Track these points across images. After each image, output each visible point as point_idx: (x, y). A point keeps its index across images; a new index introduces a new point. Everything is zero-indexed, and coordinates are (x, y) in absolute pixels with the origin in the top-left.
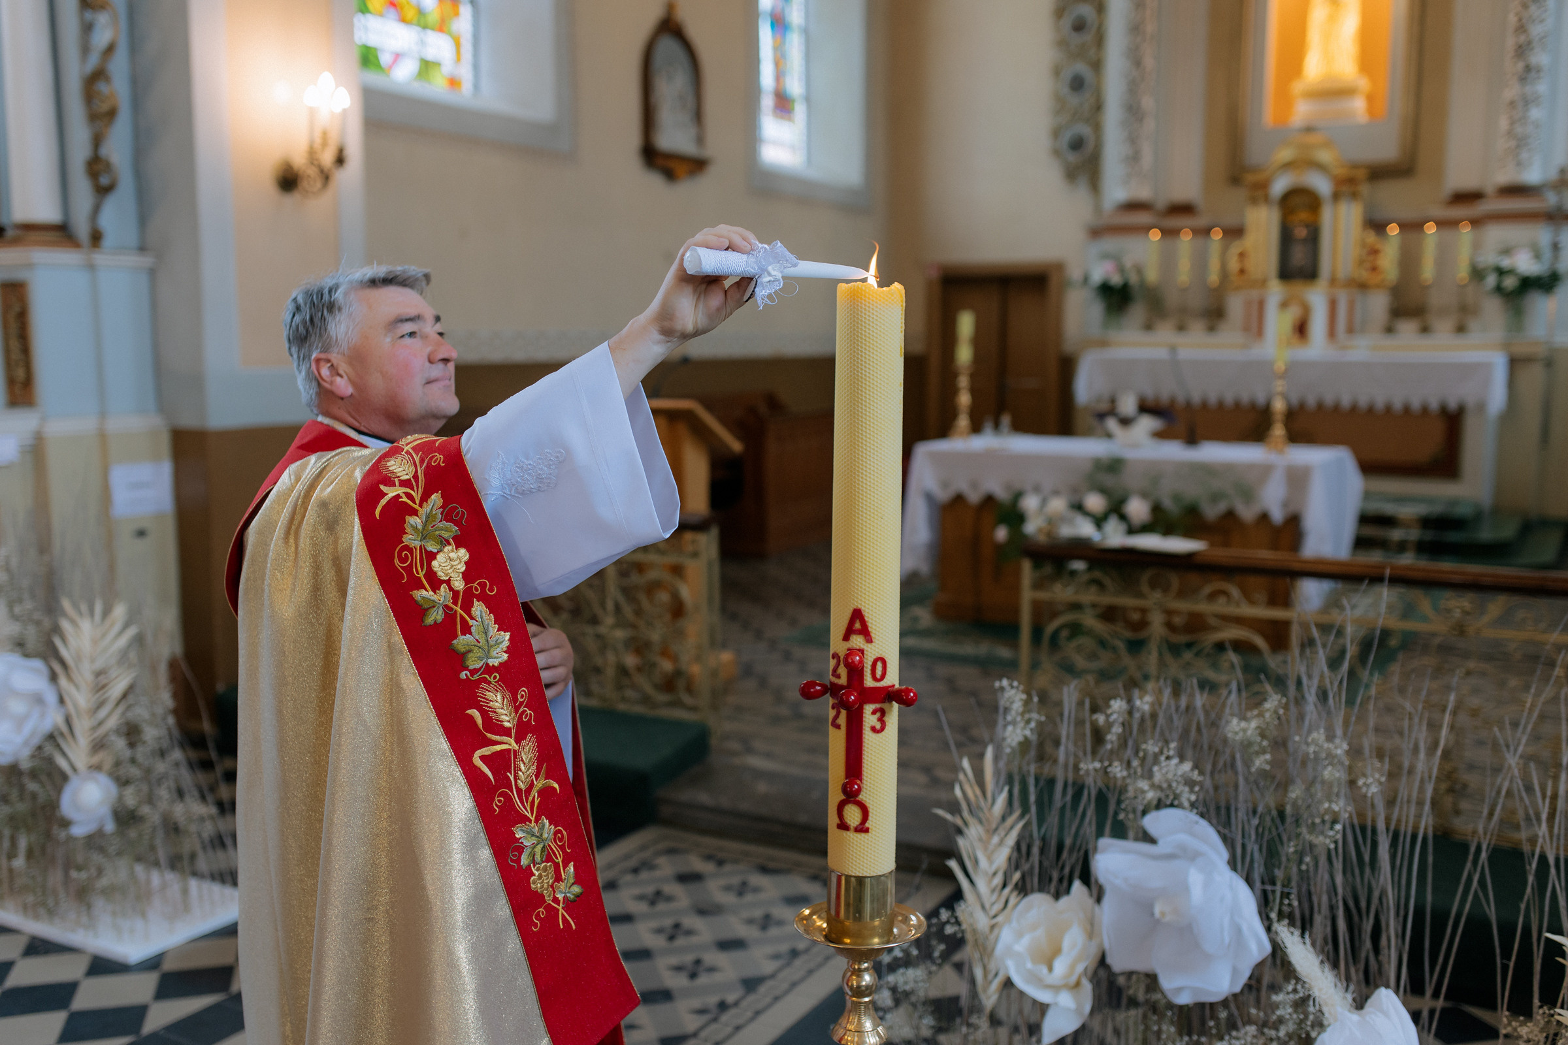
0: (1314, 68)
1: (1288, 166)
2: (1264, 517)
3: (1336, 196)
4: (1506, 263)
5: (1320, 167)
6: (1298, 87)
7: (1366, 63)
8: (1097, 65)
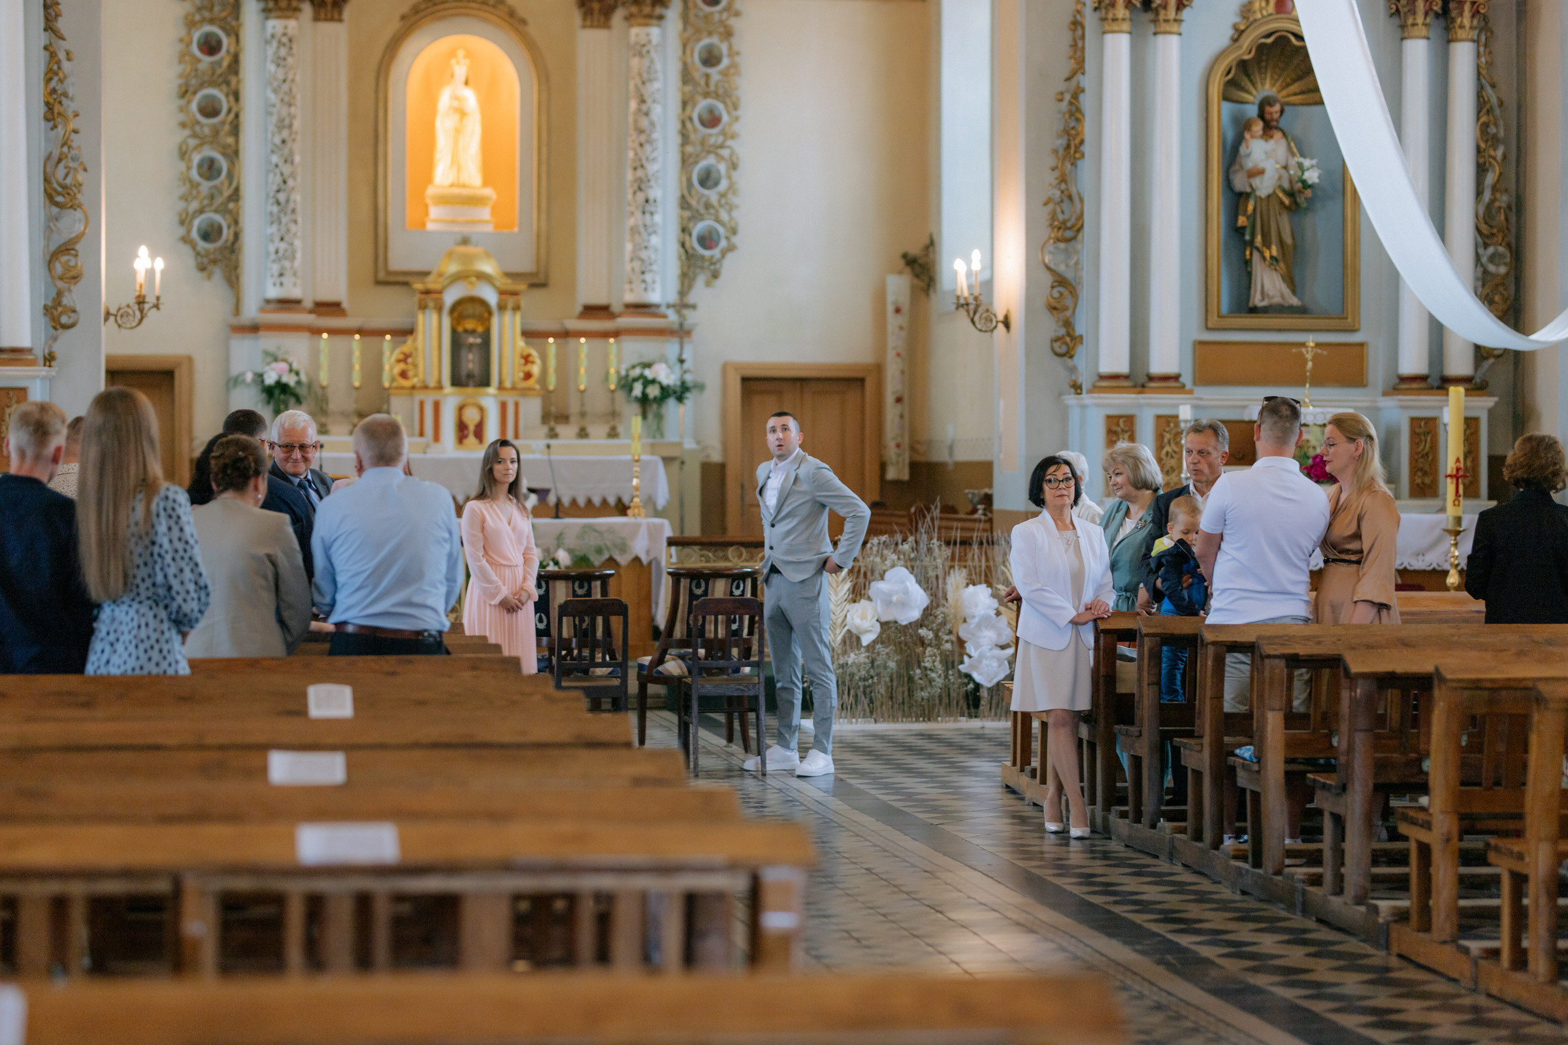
0: (443, 175)
1: (458, 277)
2: (637, 559)
3: (502, 307)
4: (648, 373)
5: (482, 277)
6: (431, 191)
7: (489, 176)
8: (233, 154)
